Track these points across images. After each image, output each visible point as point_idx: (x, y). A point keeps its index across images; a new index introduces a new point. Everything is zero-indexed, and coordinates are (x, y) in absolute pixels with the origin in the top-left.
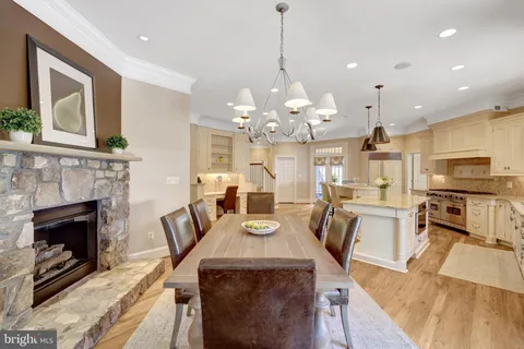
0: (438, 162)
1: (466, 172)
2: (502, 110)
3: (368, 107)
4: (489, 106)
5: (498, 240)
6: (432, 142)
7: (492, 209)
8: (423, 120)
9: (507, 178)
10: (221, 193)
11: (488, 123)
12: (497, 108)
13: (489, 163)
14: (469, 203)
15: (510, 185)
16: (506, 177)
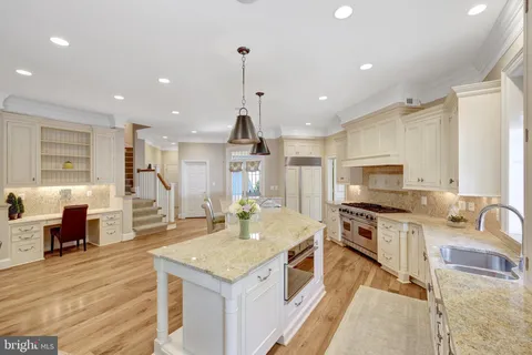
0: (353, 169)
1: (381, 182)
2: (414, 104)
3: (260, 94)
4: (400, 98)
5: (411, 278)
6: (346, 145)
7: (403, 235)
8: (336, 118)
9: (421, 193)
10: (56, 216)
11: (399, 120)
12: (410, 101)
13: (402, 172)
14: (379, 225)
15: (424, 201)
16: (420, 191)
